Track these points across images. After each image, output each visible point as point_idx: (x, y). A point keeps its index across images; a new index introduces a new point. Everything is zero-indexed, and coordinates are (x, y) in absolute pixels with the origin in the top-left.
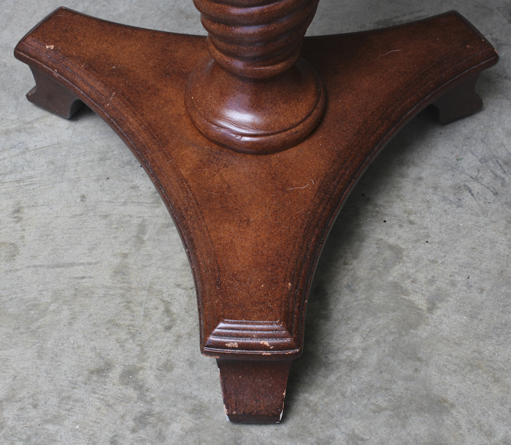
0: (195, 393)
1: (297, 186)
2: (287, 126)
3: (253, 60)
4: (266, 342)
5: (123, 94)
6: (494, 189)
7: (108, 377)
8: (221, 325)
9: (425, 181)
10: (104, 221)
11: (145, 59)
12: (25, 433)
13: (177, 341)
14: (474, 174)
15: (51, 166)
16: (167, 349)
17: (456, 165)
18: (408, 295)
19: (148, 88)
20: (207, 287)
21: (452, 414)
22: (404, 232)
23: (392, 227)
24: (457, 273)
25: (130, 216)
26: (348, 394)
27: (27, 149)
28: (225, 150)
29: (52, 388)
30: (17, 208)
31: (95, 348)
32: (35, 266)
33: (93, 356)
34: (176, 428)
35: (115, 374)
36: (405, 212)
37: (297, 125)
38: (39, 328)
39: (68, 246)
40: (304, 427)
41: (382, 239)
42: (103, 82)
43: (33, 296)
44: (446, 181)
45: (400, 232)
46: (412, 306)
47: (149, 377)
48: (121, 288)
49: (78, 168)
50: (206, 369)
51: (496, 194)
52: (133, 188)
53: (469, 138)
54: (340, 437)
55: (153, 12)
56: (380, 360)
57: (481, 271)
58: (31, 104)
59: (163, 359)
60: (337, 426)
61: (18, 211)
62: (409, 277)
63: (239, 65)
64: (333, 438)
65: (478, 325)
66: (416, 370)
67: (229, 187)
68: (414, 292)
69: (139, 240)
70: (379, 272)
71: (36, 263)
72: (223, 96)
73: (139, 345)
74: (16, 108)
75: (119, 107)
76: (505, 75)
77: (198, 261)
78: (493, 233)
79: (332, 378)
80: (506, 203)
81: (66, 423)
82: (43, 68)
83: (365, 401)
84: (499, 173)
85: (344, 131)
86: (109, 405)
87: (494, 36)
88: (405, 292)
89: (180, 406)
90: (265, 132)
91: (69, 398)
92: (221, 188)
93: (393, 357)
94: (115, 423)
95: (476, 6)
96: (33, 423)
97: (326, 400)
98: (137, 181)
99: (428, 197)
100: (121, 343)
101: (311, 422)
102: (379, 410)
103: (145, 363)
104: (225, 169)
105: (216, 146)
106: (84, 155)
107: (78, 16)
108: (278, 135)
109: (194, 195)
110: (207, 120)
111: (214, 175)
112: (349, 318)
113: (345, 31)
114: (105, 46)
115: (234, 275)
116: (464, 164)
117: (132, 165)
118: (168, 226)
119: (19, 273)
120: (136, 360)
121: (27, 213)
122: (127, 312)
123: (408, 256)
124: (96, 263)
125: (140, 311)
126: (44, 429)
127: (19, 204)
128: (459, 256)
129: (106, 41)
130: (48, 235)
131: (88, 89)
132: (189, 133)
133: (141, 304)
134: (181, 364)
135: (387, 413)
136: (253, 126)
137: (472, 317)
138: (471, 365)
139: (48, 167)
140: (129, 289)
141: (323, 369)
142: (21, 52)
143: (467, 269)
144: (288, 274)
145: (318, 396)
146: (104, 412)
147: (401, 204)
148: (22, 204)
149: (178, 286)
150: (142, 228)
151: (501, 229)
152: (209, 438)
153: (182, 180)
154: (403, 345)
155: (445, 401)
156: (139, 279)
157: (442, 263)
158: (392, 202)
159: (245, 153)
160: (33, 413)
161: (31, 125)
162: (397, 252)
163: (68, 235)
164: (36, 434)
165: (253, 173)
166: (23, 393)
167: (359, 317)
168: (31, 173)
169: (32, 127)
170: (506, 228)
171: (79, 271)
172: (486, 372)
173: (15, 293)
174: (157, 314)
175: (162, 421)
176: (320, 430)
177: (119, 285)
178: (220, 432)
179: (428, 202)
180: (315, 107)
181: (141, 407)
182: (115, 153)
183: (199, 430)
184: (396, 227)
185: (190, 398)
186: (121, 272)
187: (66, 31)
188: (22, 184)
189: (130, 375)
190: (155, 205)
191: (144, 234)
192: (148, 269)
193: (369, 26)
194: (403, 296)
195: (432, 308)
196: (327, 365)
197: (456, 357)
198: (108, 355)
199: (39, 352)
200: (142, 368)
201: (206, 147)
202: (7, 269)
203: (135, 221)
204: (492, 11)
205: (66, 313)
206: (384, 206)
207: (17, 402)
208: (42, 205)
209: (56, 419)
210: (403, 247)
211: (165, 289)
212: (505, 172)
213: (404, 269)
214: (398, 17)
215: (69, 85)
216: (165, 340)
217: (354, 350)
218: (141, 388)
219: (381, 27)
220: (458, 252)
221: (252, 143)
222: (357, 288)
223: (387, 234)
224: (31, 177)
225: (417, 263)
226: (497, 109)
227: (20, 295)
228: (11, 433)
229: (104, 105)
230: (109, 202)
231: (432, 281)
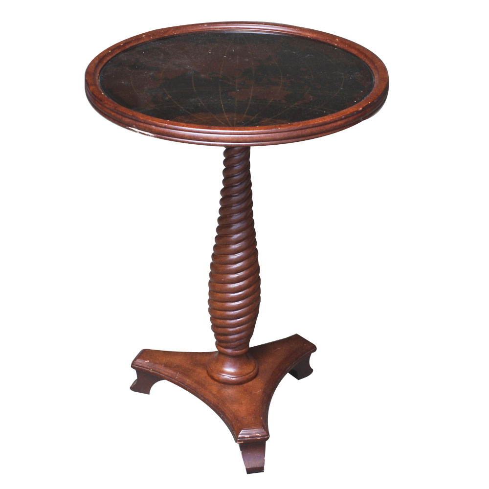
3: (235, 349)
5: (182, 373)
8: (242, 431)
11: (185, 361)
19: (191, 370)
28: (226, 385)
37: (251, 373)
58: (132, 391)
63: (229, 351)
82: (145, 370)
90: (240, 376)
108: (245, 376)
111: (225, 392)
114: (168, 359)
115: (242, 417)
131: (167, 374)
136: (236, 374)
142: (134, 366)
153: (214, 395)
159: (234, 385)
180: (256, 367)
187: (151, 356)
221: (235, 380)
229: (175, 378)
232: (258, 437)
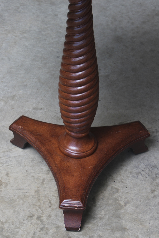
0: (57, 223)
1: (87, 167)
2: (85, 151)
3: (76, 133)
4: (76, 205)
5: (41, 141)
6: (148, 174)
7: (33, 218)
8: (65, 200)
9: (128, 171)
10: (33, 178)
11: (47, 131)
12: (10, 231)
13: (52, 210)
14: (143, 169)
15: (17, 162)
16: (50, 212)
17: (138, 166)
18: (119, 201)
19: (48, 140)
20: (61, 191)
21: (127, 232)
22: (120, 184)
23: (116, 183)
24: (134, 196)
25: (40, 177)
26: (99, 225)
27: (10, 157)
28: (68, 157)
29: (17, 220)
30: (7, 173)
31: (29, 211)
32: (13, 189)
33: (29, 213)
34: (51, 231)
35: (35, 218)
36: (121, 179)
37: (88, 151)
38: (14, 205)
39: (22, 184)
40: (86, 233)
41: (113, 186)
42: (35, 137)
43: (12, 197)
44: (134, 171)
45: (119, 184)
46: (120, 204)
47: (44, 219)
48: (37, 196)
49: (25, 163)
50: (60, 217)
51: (149, 175)
52: (41, 169)
53: (143, 159)
54: (96, 235)
55: (49, 117)
56: (109, 218)
57: (141, 196)
58: (11, 143)
59: (48, 214)
60: (95, 233)
61: (8, 174)
62: (120, 197)
63: (73, 134)
64: (94, 236)
65: (138, 210)
66: (119, 220)
67: (69, 167)
68: (121, 200)
69: (43, 183)
70: (111, 195)
71: (13, 188)
72: (69, 142)
73: (42, 211)
74: (7, 145)
75: (39, 145)
76: (157, 141)
77: (59, 185)
78: (146, 186)
79: (95, 221)
80: (151, 178)
81: (21, 229)
82: (17, 133)
83: (104, 227)
84: (151, 169)
85: (102, 153)
86: (33, 225)
87: (156, 129)
88: (118, 200)
89: (52, 226)
90: (79, 152)
91: (22, 223)
92: (66, 167)
93: (113, 217)
94: (35, 229)
95: (152, 119)
96: (12, 228)
97: (93, 227)
98: (42, 167)
99: (128, 175)
100: (37, 210)
101: (88, 232)
102: (107, 230)
103: (43, 215)
104: (68, 162)
105: (66, 156)
106: (27, 159)
107: (28, 118)
108: (83, 153)
109: (59, 168)
110: (64, 149)
111: (65, 164)
112: (101, 207)
113: (109, 125)
114: (35, 127)
115: (69, 189)
116: (140, 166)
117: (41, 163)
118: (52, 180)
119: (8, 191)
120: (41, 214)
121: (10, 175)
122: (39, 202)
123: (120, 191)
124: (30, 189)
125: (43, 202)
126: (15, 230)
127: (8, 172)
128: (135, 192)
129: (36, 126)
130: (16, 181)
131: (30, 139)
132: (59, 152)
133: (43, 200)
134: (53, 216)
135: (109, 231)
136: (76, 151)
137: (137, 208)
138: (134, 220)
139: (16, 162)
140: (39, 196)
141: (93, 219)
142: (11, 128)
143: (137, 195)
144: (83, 189)
145: (91, 225)
146: (32, 227)
147: (120, 177)
148: (9, 172)
149: (53, 196)
150: (44, 180)
151: (149, 185)
152: (60, 234)
153: (56, 164)
154: (116, 214)
155: (126, 228)
156: (42, 194)
157: (130, 193)
158: (117, 176)
159: (74, 158)
160: (12, 226)
161: (11, 150)
162: (117, 190)
163: (22, 181)
164: (13, 231)
165: (75, 163)
166: (10, 221)
167: (104, 206)
168: (11, 164)
169: (12, 151)
170: (150, 185)
171: (25, 191)
172: (138, 222)
173: (7, 196)
174: (47, 203)
175: (48, 229)
176: (90, 234)
177: (37, 195)
178: (63, 233)
179: (128, 176)
180: (94, 146)
181: (42, 226)
182: (36, 159)
183: (57, 232)
184: (118, 183)
185: (55, 224)
186: (37, 192)
187: (25, 122)
188: (9, 166)
189: (39, 218)
190: (48, 174)
191: (44, 182)
192: (45, 191)
193: (116, 124)
194: (117, 202)
195: (125, 205)
196: (94, 218)
197: (131, 218)
198: (33, 213)
199: (14, 211)
200: (42, 216)
201: (63, 156)
202: (5, 189)
203: (42, 178)
204: (157, 120)
205: (21, 202)
206: (115, 177)
207: (8, 223)
208: (15, 173)
209: (18, 228)
210: (119, 188)
211: (49, 197)
212: (152, 169)
213: (119, 194)
214: (126, 121)
215: (25, 138)
216: (49, 210)
217: (102, 215)
218: (42, 222)
219: (120, 124)
220: (135, 191)
221: (76, 155)
222: (104, 199)
223: (115, 185)
224: (11, 165)
225: (123, 193)
226: (153, 151)
227: (8, 196)
228: (6, 231)
229: (35, 144)
230: (34, 173)
231: (126, 198)
232: (76, 207)
